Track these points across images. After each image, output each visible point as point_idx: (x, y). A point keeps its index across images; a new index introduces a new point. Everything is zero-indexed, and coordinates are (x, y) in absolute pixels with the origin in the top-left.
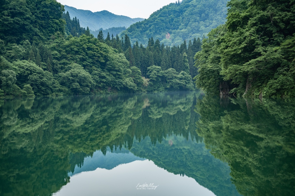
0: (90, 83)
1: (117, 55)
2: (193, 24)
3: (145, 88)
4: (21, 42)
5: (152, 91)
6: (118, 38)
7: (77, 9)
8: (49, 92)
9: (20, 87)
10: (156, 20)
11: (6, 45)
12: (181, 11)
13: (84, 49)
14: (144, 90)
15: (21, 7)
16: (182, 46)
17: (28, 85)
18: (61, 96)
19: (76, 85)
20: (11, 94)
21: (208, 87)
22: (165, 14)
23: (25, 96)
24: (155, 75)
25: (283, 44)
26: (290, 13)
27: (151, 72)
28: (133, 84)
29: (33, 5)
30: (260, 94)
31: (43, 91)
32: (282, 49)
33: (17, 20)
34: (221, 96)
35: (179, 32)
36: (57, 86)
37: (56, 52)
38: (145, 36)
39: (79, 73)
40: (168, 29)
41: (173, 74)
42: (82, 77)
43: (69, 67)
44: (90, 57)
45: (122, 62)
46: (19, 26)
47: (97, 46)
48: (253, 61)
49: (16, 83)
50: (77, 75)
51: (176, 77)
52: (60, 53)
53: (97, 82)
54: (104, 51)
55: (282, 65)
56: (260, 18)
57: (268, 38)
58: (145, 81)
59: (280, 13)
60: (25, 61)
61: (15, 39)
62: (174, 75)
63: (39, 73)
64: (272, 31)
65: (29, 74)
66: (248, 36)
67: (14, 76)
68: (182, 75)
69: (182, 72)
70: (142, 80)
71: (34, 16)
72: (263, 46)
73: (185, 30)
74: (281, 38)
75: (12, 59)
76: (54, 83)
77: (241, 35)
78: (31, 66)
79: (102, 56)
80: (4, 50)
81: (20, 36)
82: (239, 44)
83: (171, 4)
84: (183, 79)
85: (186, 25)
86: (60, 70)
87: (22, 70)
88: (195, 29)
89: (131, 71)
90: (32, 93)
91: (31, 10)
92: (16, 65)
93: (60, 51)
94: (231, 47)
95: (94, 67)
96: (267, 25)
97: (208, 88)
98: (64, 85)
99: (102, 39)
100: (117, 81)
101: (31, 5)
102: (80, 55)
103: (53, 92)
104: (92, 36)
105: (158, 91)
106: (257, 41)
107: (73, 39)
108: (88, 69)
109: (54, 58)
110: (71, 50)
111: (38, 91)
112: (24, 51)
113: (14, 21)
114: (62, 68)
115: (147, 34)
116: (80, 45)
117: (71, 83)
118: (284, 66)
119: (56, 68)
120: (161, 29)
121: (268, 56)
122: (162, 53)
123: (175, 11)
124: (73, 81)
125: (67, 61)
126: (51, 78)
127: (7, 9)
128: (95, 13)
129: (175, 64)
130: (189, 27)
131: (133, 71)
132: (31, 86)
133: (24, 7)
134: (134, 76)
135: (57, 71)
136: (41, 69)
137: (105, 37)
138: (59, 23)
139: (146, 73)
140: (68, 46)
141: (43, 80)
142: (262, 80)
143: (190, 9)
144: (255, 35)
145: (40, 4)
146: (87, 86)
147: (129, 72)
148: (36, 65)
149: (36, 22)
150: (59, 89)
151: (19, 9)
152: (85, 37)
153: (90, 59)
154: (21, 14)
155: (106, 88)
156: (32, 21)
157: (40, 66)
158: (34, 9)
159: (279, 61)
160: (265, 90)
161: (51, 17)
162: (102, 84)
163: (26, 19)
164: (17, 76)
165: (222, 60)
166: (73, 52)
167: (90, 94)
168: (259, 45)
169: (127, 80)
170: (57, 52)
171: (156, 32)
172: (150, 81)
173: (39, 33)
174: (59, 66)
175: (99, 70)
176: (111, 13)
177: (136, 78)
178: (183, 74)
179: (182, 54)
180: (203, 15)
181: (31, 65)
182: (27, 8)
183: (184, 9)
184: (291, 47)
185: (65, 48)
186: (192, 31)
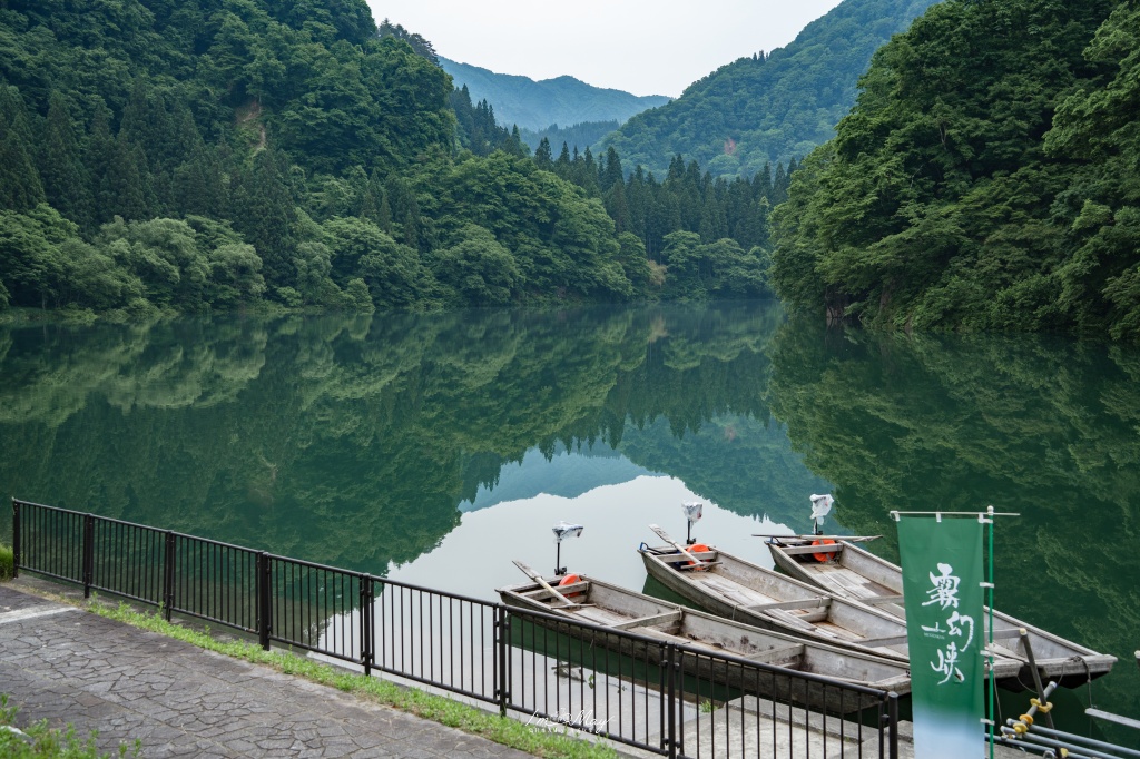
0: (512, 275)
1: (584, 204)
2: (799, 116)
3: (657, 289)
4: (345, 172)
5: (674, 298)
6: (589, 156)
7: (494, 72)
8: (409, 297)
9: (339, 284)
10: (698, 105)
11: (310, 177)
12: (768, 81)
13: (497, 189)
14: (652, 295)
15: (347, 84)
16: (757, 178)
17: (359, 281)
18: (439, 307)
19: (476, 281)
20: (319, 302)
21: (796, 297)
22: (721, 87)
23: (352, 307)
24: (684, 255)
25: (967, 198)
26: (987, 122)
27: (672, 248)
28: (621, 279)
29: (376, 76)
30: (908, 320)
31: (393, 295)
32: (962, 211)
33: (336, 116)
34: (829, 321)
35: (759, 138)
36: (427, 282)
37: (428, 196)
38: (668, 147)
39: (484, 251)
40: (730, 127)
41: (729, 252)
42: (491, 262)
43: (459, 234)
44: (513, 210)
45: (597, 222)
46: (342, 131)
47: (530, 179)
48: (890, 239)
49: (332, 276)
50: (479, 255)
51: (737, 263)
52: (438, 198)
53: (529, 273)
54: (549, 194)
55: (962, 250)
56: (914, 130)
57: (934, 183)
58: (656, 270)
59: (963, 121)
60: (352, 218)
61: (331, 163)
62: (734, 257)
63: (386, 250)
64: (943, 165)
65: (361, 253)
66: (884, 177)
67: (325, 258)
68: (754, 257)
69: (755, 248)
70: (649, 269)
71: (376, 104)
72: (919, 200)
73: (777, 131)
74: (963, 183)
75: (322, 213)
76: (422, 276)
77: (866, 173)
78: (365, 233)
79: (543, 207)
80: (303, 192)
81: (342, 155)
82: (860, 196)
83: (742, 61)
84: (756, 267)
85: (780, 118)
86: (436, 243)
87: (344, 241)
88: (803, 130)
89: (617, 245)
90: (367, 300)
91: (370, 90)
92: (332, 230)
93: (438, 193)
94: (842, 202)
95: (522, 236)
96: (931, 151)
97: (798, 299)
98: (446, 282)
99: (547, 158)
100: (580, 270)
101: (372, 77)
102: (487, 203)
103: (417, 299)
104: (521, 154)
105: (689, 298)
106: (905, 190)
107: (471, 162)
108: (507, 240)
109: (424, 211)
110: (467, 190)
111: (383, 296)
112: (352, 194)
113: (329, 119)
114: (441, 237)
115: (674, 142)
116: (489, 177)
117: (463, 277)
118: (967, 252)
119: (428, 237)
120: (713, 128)
121: (928, 227)
122: (703, 197)
123: (750, 81)
124: (469, 270)
125: (454, 219)
126: (414, 264)
127: (313, 90)
128: (540, 82)
129: (738, 226)
130: (786, 124)
131: (625, 245)
132: (367, 282)
133: (355, 82)
134: (628, 259)
135: (430, 246)
136: (390, 239)
137: (555, 155)
138: (439, 122)
139: (659, 251)
140: (458, 181)
141: (396, 269)
142: (914, 285)
143: (791, 73)
144: (900, 174)
145: (394, 73)
146: (504, 284)
147: (613, 249)
148: (379, 230)
149: (381, 118)
150: (434, 291)
151: (342, 87)
152: (503, 156)
153: (514, 215)
154: (348, 100)
155: (553, 290)
156: (371, 117)
157: (387, 233)
158: (379, 87)
159: (953, 240)
160: (919, 313)
161: (419, 105)
162: (541, 278)
163: (357, 113)
164: (332, 256)
165: (820, 232)
166: (470, 195)
167: (510, 305)
168: (910, 198)
169: (607, 268)
170: (431, 198)
171: (697, 136)
172: (670, 270)
173: (390, 147)
174: (435, 231)
175: (536, 241)
176: (582, 82)
177: (631, 264)
178: (757, 254)
179: (757, 200)
180: (827, 90)
181: (367, 229)
182: (362, 86)
183: (776, 75)
184: (985, 206)
185: (450, 186)
186: (795, 134)
